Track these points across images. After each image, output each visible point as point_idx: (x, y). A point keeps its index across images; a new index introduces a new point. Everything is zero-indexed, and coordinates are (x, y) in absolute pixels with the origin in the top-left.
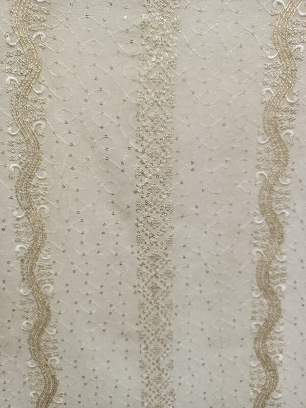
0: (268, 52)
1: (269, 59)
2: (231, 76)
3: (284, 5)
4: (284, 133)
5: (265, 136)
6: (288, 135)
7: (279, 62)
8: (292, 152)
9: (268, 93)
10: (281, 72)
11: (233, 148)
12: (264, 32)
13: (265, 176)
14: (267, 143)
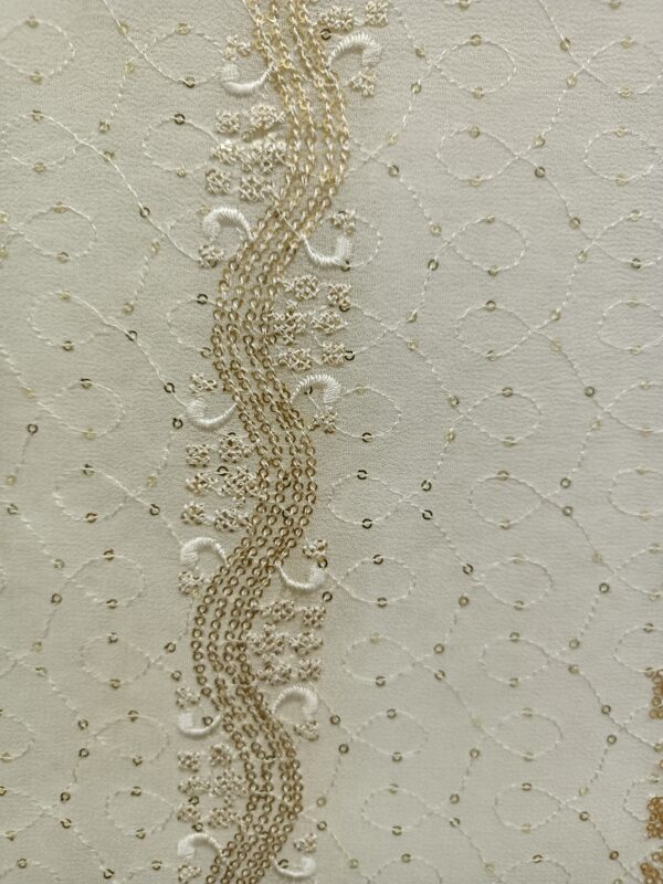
0: (194, 403)
1: (204, 428)
2: (56, 495)
3: (247, 225)
4: (281, 696)
5: (206, 708)
6: (295, 705)
7: (241, 437)
8: (315, 766)
9: (206, 556)
10: (252, 477)
11: (83, 754)
12: (173, 332)
13: (216, 850)
14: (212, 732)
